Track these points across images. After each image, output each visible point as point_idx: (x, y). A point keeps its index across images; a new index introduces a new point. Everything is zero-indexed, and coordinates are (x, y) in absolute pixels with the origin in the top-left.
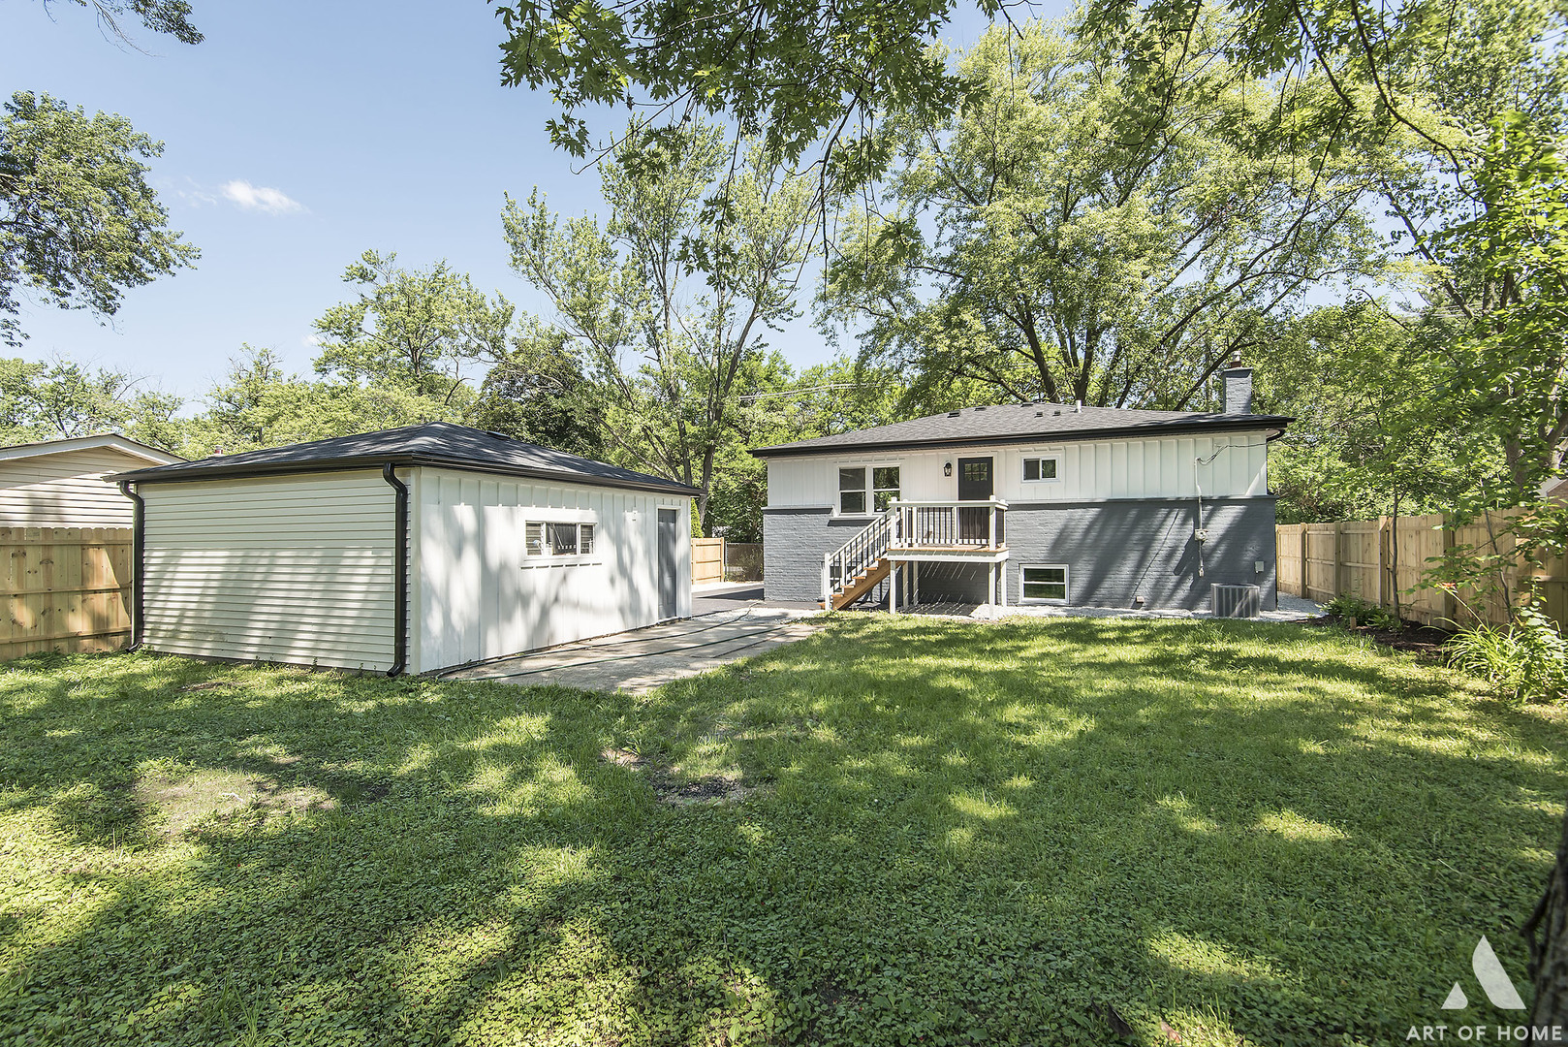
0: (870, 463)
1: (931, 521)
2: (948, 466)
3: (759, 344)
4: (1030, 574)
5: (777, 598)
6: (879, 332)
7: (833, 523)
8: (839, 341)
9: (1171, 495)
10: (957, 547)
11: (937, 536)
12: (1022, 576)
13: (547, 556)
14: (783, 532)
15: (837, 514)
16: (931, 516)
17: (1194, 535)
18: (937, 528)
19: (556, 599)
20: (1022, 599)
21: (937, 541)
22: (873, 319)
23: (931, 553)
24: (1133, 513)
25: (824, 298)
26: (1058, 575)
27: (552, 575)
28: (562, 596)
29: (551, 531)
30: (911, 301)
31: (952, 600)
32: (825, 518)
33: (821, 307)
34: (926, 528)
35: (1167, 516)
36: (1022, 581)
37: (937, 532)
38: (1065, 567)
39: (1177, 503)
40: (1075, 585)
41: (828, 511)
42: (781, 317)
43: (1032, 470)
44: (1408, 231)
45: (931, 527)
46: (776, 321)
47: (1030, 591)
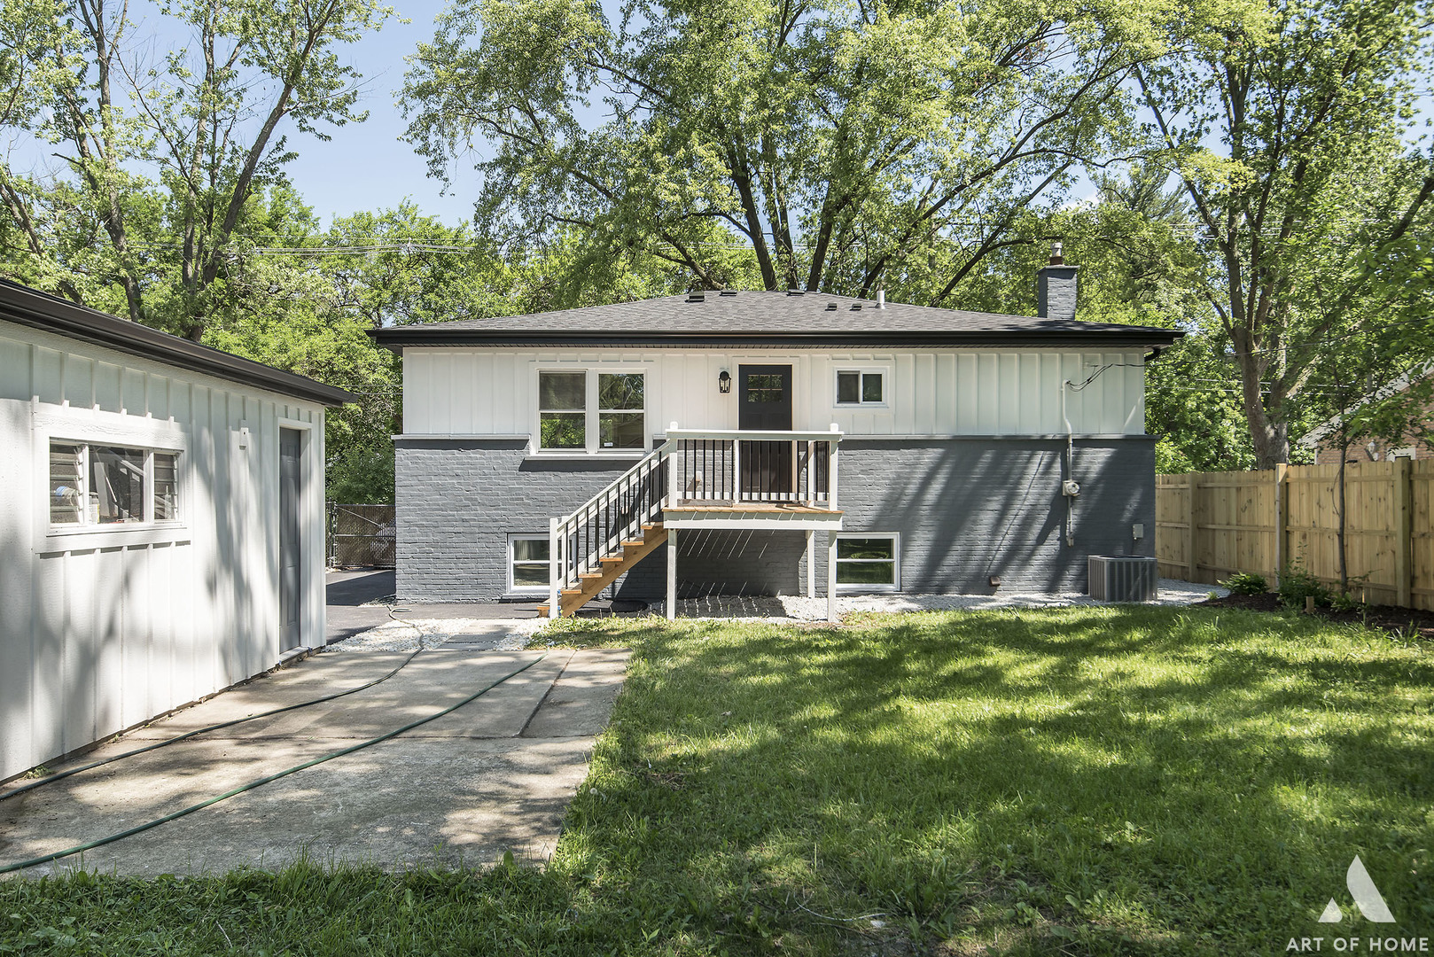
0: (596, 365)
1: (700, 465)
2: (724, 376)
3: (281, 154)
4: (845, 547)
5: (421, 599)
6: (509, 164)
7: (529, 466)
8: (449, 168)
9: (1033, 430)
10: (738, 506)
11: (708, 488)
12: (833, 550)
13: (89, 526)
14: (435, 480)
15: (534, 451)
16: (700, 456)
17: (1060, 488)
18: (709, 475)
19: (111, 632)
20: (834, 586)
21: (708, 495)
22: (500, 141)
23: (700, 516)
24: (988, 456)
25: (423, 92)
26: (885, 547)
27: (103, 571)
28: (122, 624)
29: (100, 467)
30: (567, 122)
31: (730, 592)
32: (515, 457)
33: (418, 108)
34: (690, 476)
35: (1029, 460)
36: (833, 559)
37: (709, 481)
38: (895, 537)
39: (1040, 443)
40: (908, 561)
41: (521, 444)
42: (330, 119)
43: (848, 388)
44: (1158, 126)
45: (699, 474)
46: (321, 124)
47: (844, 573)
